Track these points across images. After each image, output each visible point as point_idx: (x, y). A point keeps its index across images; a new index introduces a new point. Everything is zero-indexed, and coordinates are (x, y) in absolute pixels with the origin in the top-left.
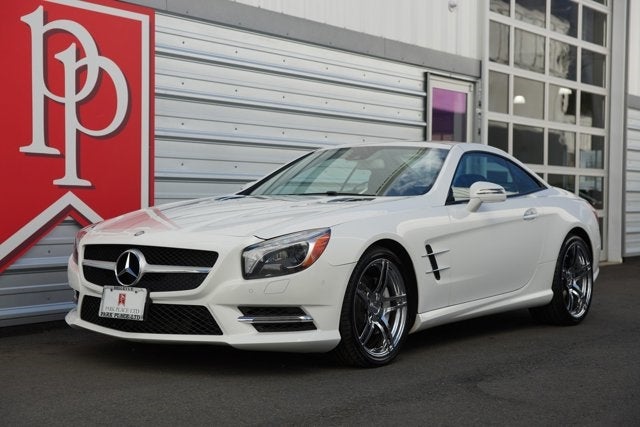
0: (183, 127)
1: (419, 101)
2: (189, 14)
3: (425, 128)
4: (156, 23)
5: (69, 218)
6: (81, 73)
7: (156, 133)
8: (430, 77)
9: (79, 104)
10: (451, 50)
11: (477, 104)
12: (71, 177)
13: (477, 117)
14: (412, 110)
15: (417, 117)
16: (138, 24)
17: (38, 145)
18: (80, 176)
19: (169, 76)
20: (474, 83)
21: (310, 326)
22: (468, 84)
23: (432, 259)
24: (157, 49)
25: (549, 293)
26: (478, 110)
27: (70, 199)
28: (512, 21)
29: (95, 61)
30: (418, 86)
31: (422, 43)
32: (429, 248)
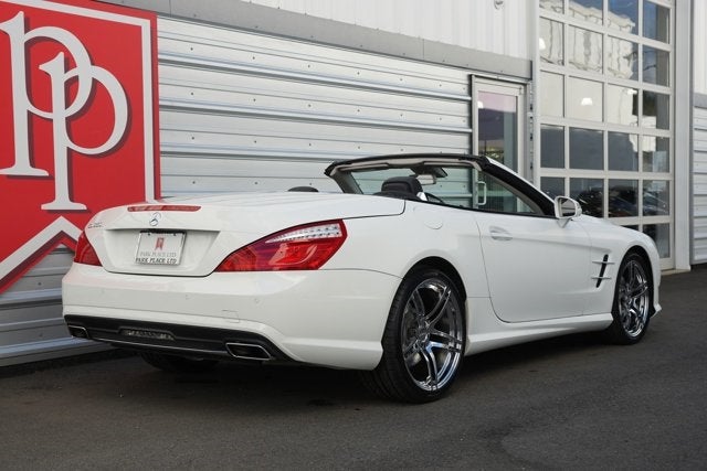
0: (193, 142)
1: (464, 106)
2: (198, 18)
3: (471, 135)
4: (159, 28)
5: (61, 246)
7: (162, 149)
8: (474, 79)
10: (498, 49)
11: (529, 107)
13: (529, 121)
14: (455, 116)
15: (462, 123)
19: (175, 85)
20: (525, 85)
22: (518, 86)
24: (160, 57)
26: (530, 114)
28: (567, 18)
30: (462, 89)
31: (465, 43)
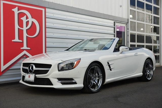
0: (53, 35)
1: (113, 29)
2: (54, 8)
3: (115, 35)
4: (46, 11)
5: (25, 57)
6: (27, 23)
7: (47, 36)
8: (115, 23)
9: (27, 30)
10: (121, 16)
11: (127, 29)
12: (25, 47)
13: (127, 32)
14: (111, 31)
15: (113, 32)
16: (42, 11)
17: (17, 39)
18: (27, 47)
19: (50, 23)
20: (127, 24)
21: (75, 83)
22: (125, 24)
23: (109, 66)
24: (46, 17)
25: (142, 74)
26: (128, 30)
27: (25, 52)
28: (136, 10)
29: (31, 20)
30: (113, 25)
31: (113, 15)
32: (108, 63)
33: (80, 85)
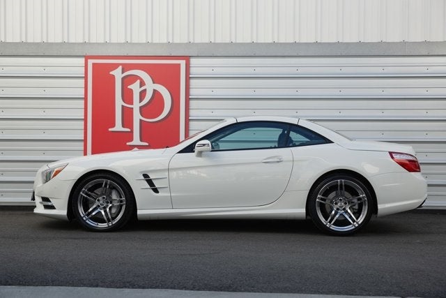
2: (214, 55)
4: (190, 63)
7: (190, 118)
21: (52, 207)
23: (150, 182)
24: (190, 76)
25: (303, 211)
32: (146, 176)
33: (61, 211)
